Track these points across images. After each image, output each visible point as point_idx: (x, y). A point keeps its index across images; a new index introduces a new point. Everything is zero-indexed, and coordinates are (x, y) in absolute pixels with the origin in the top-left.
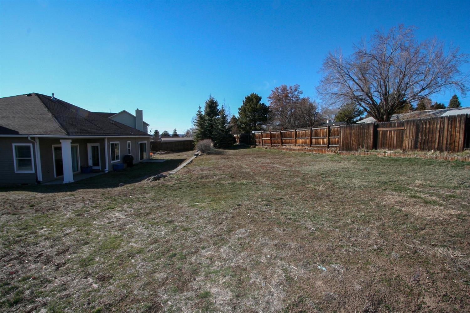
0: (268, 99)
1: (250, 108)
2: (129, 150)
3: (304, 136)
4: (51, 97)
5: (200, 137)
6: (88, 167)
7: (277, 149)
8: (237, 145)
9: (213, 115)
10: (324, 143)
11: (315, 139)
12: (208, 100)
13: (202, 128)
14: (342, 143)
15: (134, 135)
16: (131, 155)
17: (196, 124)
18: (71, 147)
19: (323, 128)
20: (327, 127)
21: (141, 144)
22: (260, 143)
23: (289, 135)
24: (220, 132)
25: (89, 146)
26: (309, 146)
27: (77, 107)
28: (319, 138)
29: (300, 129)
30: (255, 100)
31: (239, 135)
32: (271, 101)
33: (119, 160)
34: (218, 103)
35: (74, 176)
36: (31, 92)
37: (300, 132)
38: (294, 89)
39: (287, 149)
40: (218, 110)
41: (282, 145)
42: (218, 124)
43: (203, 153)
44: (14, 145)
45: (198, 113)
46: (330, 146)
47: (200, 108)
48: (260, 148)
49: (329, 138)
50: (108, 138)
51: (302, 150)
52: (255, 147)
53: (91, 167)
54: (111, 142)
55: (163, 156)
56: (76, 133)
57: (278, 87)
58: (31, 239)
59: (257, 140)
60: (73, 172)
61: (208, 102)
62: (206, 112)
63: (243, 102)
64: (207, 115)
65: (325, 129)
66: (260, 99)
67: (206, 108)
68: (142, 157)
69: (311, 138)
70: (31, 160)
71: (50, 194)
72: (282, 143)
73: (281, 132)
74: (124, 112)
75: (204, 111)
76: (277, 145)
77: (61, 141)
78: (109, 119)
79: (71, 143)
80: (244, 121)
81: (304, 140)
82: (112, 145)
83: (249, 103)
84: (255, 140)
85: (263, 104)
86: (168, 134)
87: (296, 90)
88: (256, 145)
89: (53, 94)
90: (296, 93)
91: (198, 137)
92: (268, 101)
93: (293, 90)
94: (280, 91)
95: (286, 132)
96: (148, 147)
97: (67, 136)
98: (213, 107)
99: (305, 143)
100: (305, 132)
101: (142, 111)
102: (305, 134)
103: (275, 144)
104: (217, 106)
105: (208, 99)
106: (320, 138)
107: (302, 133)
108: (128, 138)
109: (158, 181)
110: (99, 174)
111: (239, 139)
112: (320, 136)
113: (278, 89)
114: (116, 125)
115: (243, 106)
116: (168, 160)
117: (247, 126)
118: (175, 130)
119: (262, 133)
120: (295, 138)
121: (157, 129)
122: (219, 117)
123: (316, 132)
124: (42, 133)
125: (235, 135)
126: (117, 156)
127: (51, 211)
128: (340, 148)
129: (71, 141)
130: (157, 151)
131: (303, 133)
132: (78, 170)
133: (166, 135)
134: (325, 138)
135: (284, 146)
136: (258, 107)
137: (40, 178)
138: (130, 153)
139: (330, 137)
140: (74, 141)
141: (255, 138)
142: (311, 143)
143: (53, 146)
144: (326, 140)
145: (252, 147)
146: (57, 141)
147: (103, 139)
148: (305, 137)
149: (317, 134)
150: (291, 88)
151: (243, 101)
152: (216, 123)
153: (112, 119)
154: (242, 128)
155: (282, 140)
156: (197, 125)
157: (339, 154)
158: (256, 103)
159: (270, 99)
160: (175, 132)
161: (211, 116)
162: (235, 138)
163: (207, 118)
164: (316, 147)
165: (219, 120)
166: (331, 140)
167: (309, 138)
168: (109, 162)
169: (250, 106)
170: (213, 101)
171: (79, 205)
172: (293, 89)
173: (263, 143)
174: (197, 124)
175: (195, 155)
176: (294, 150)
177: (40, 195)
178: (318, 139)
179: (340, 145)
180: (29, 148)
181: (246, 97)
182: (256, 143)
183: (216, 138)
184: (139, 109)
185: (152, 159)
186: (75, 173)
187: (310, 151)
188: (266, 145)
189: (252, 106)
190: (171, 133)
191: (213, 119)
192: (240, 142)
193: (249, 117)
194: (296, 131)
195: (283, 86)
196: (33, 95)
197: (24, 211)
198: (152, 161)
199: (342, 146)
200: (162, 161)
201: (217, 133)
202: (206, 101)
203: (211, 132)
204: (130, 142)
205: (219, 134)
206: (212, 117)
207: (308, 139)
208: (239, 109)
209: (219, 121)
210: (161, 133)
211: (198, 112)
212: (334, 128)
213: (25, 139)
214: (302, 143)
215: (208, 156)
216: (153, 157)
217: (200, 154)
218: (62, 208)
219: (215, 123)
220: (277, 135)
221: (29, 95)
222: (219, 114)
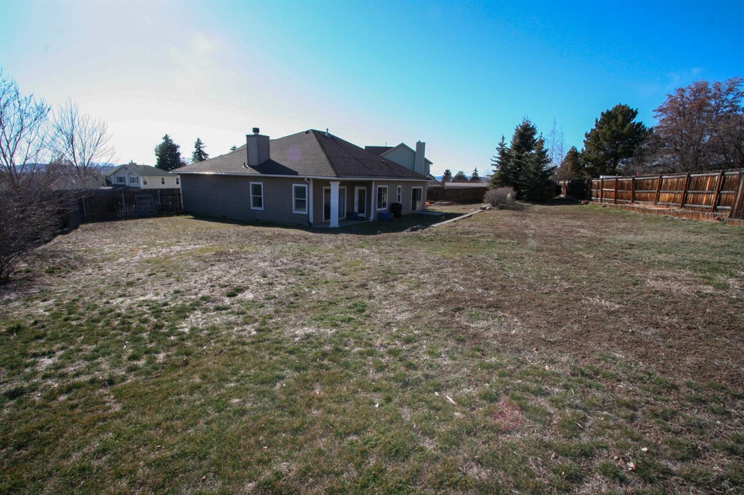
0: (655, 114)
1: (609, 133)
2: (399, 196)
3: (673, 187)
4: (325, 133)
5: (498, 183)
6: (353, 213)
7: (622, 207)
8: (562, 199)
9: (524, 149)
10: (708, 202)
11: (694, 193)
12: (520, 126)
13: (502, 169)
14: (739, 203)
15: (406, 177)
16: (400, 203)
17: (494, 163)
18: (339, 190)
19: (712, 174)
20: (719, 172)
21: (414, 190)
22: (597, 196)
23: (648, 184)
24: (531, 176)
25: (357, 189)
26: (679, 206)
27: (348, 143)
28: (700, 193)
29: (669, 175)
30: (620, 118)
31: (567, 182)
32: (663, 117)
33: (386, 208)
34: (537, 129)
35: (340, 221)
36: (309, 129)
37: (669, 180)
38: (727, 87)
39: (639, 209)
40: (535, 140)
41: (633, 202)
42: (529, 164)
43: (494, 206)
44: (294, 185)
45: (499, 147)
46: (718, 207)
47: (503, 138)
48: (596, 205)
49: (719, 192)
50: (376, 181)
51: (664, 212)
52: (587, 203)
53: (356, 214)
54: (378, 186)
55: (443, 207)
56: (345, 175)
57: (684, 87)
58: (307, 255)
59: (594, 191)
60: (339, 217)
61: (519, 128)
62: (514, 145)
63: (595, 123)
64: (515, 149)
65: (715, 176)
66: (634, 114)
67: (515, 137)
68: (414, 207)
69: (685, 192)
70: (305, 201)
71: (319, 234)
72: (634, 199)
73: (634, 179)
74: (402, 145)
75: (511, 142)
76: (625, 201)
77: (331, 183)
78: (382, 157)
79: (340, 185)
80: (593, 156)
81: (673, 195)
82: (380, 189)
83: (609, 123)
84: (591, 192)
85: (640, 124)
86: (464, 176)
87: (731, 90)
88: (591, 200)
89: (327, 129)
90: (730, 97)
91: (495, 183)
92: (655, 117)
93: (724, 91)
94: (687, 94)
95: (644, 180)
96: (424, 194)
97: (336, 178)
98: (526, 136)
99: (674, 200)
100: (678, 180)
101: (424, 143)
102: (677, 184)
103: (622, 199)
104: (534, 133)
105: (520, 122)
106: (703, 193)
107: (671, 182)
108: (399, 181)
109: (414, 232)
110: (365, 221)
111: (566, 188)
112: (704, 189)
113: (683, 90)
114: (387, 165)
115: (594, 130)
116: (447, 213)
117: (598, 165)
118: (476, 171)
119: (617, 179)
120: (658, 191)
121: (449, 169)
122: (533, 152)
123: (697, 182)
124: (316, 174)
125: (561, 182)
126: (384, 204)
127: (319, 244)
128: (732, 212)
129: (339, 183)
130: (436, 201)
131: (674, 181)
132: (344, 216)
133: (461, 178)
134: (712, 194)
135: (637, 203)
136: (625, 130)
137: (311, 220)
138: (399, 201)
139: (722, 192)
140: (342, 183)
141: (591, 188)
142: (685, 200)
143: (324, 188)
144: (713, 197)
145: (582, 202)
146: (327, 182)
147: (371, 182)
148: (676, 190)
149: (698, 186)
150: (717, 87)
151: (597, 121)
152: (527, 162)
153: (386, 157)
154: (587, 169)
155: (634, 193)
156: (495, 165)
157: (725, 223)
158: (623, 122)
159: (660, 113)
160: (475, 174)
161: (521, 151)
162: (559, 187)
163: (514, 153)
164: (693, 208)
165: (532, 157)
166: (724, 197)
167: (682, 192)
168: (375, 209)
169: (610, 129)
170: (528, 125)
171: (339, 243)
172: (724, 87)
173: (602, 197)
174: (496, 163)
175: (481, 208)
176: (650, 211)
177: (311, 234)
178: (698, 193)
179: (733, 207)
180: (304, 188)
181: (602, 114)
182: (592, 196)
183: (524, 185)
184: (421, 141)
185: (427, 211)
186: (341, 218)
187: (677, 214)
188: (606, 201)
189: (614, 128)
190: (469, 174)
191: (523, 155)
192: (567, 193)
193: (604, 150)
194: (661, 178)
195: (697, 84)
196: (310, 132)
197: (301, 241)
198: (426, 213)
199: (737, 209)
200: (438, 214)
201: (525, 178)
202: (517, 127)
203: (516, 175)
204: (400, 186)
205: (529, 178)
206: (523, 153)
207: (680, 193)
208: (587, 135)
209: (532, 159)
210: (453, 175)
211: (500, 144)
212: (734, 175)
213: (301, 180)
214: (669, 201)
215: (500, 212)
216: (429, 208)
217: (487, 208)
218: (326, 243)
219: (525, 162)
220: (628, 185)
221: (307, 132)
222: (535, 147)
